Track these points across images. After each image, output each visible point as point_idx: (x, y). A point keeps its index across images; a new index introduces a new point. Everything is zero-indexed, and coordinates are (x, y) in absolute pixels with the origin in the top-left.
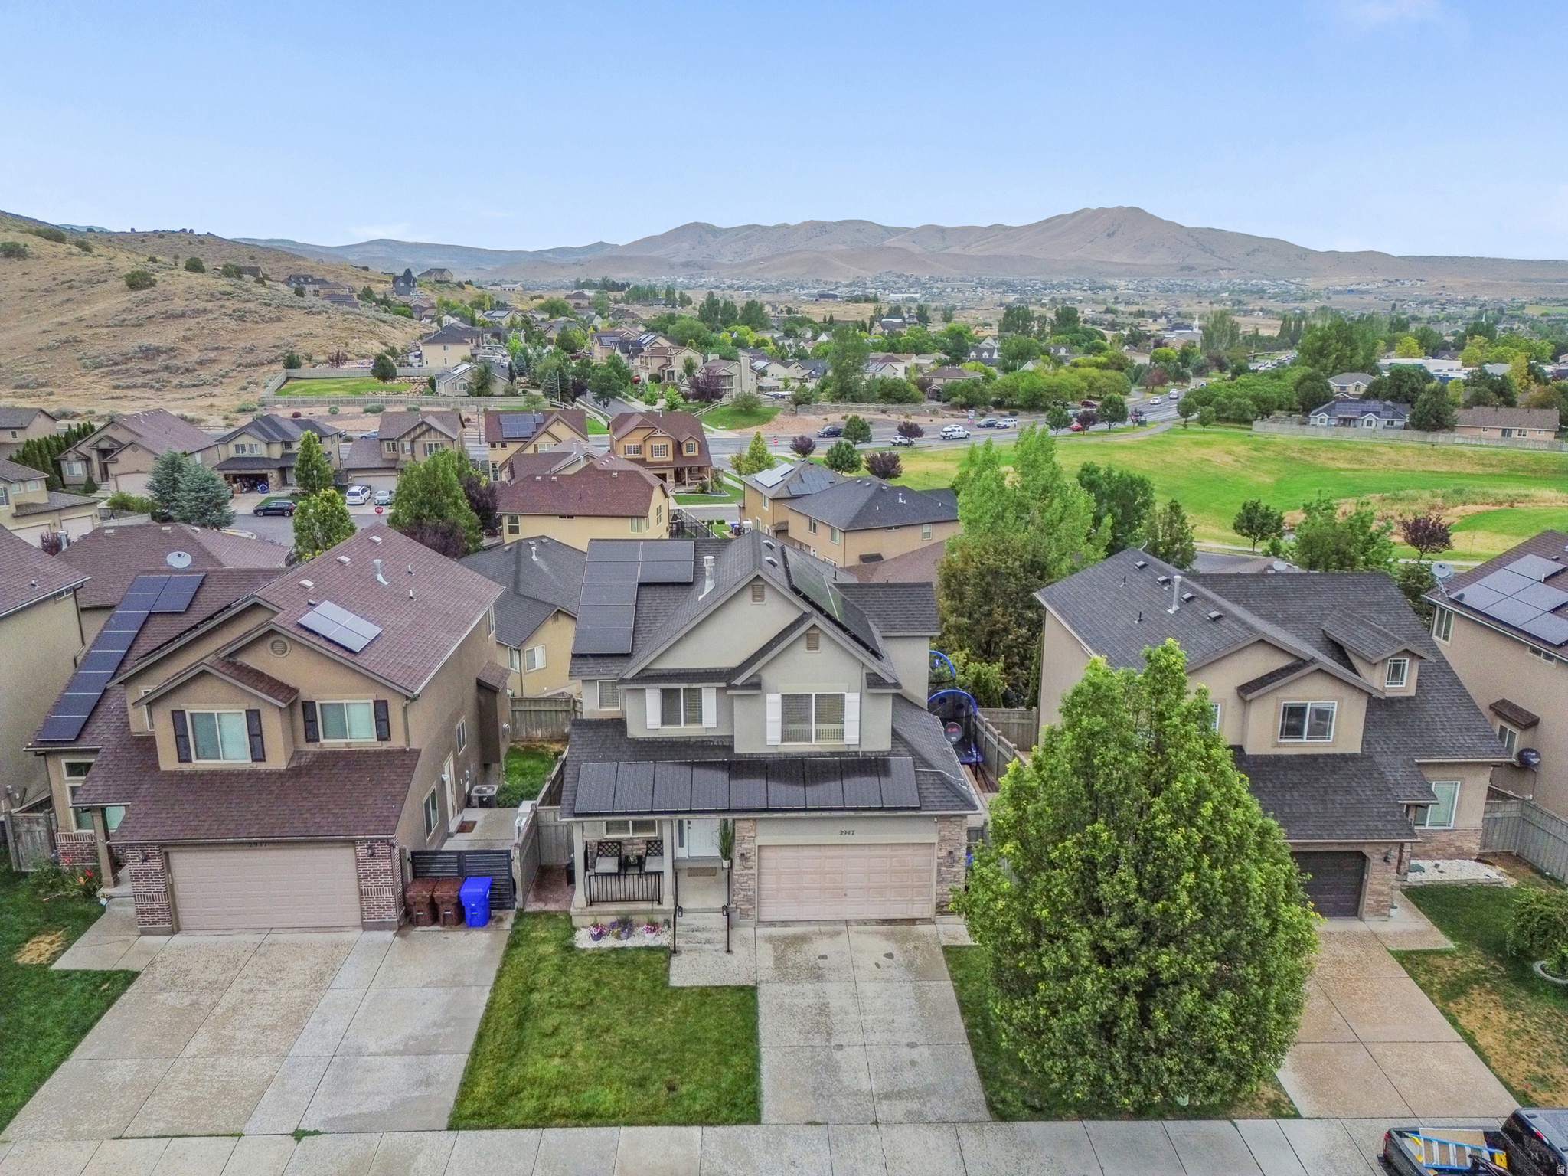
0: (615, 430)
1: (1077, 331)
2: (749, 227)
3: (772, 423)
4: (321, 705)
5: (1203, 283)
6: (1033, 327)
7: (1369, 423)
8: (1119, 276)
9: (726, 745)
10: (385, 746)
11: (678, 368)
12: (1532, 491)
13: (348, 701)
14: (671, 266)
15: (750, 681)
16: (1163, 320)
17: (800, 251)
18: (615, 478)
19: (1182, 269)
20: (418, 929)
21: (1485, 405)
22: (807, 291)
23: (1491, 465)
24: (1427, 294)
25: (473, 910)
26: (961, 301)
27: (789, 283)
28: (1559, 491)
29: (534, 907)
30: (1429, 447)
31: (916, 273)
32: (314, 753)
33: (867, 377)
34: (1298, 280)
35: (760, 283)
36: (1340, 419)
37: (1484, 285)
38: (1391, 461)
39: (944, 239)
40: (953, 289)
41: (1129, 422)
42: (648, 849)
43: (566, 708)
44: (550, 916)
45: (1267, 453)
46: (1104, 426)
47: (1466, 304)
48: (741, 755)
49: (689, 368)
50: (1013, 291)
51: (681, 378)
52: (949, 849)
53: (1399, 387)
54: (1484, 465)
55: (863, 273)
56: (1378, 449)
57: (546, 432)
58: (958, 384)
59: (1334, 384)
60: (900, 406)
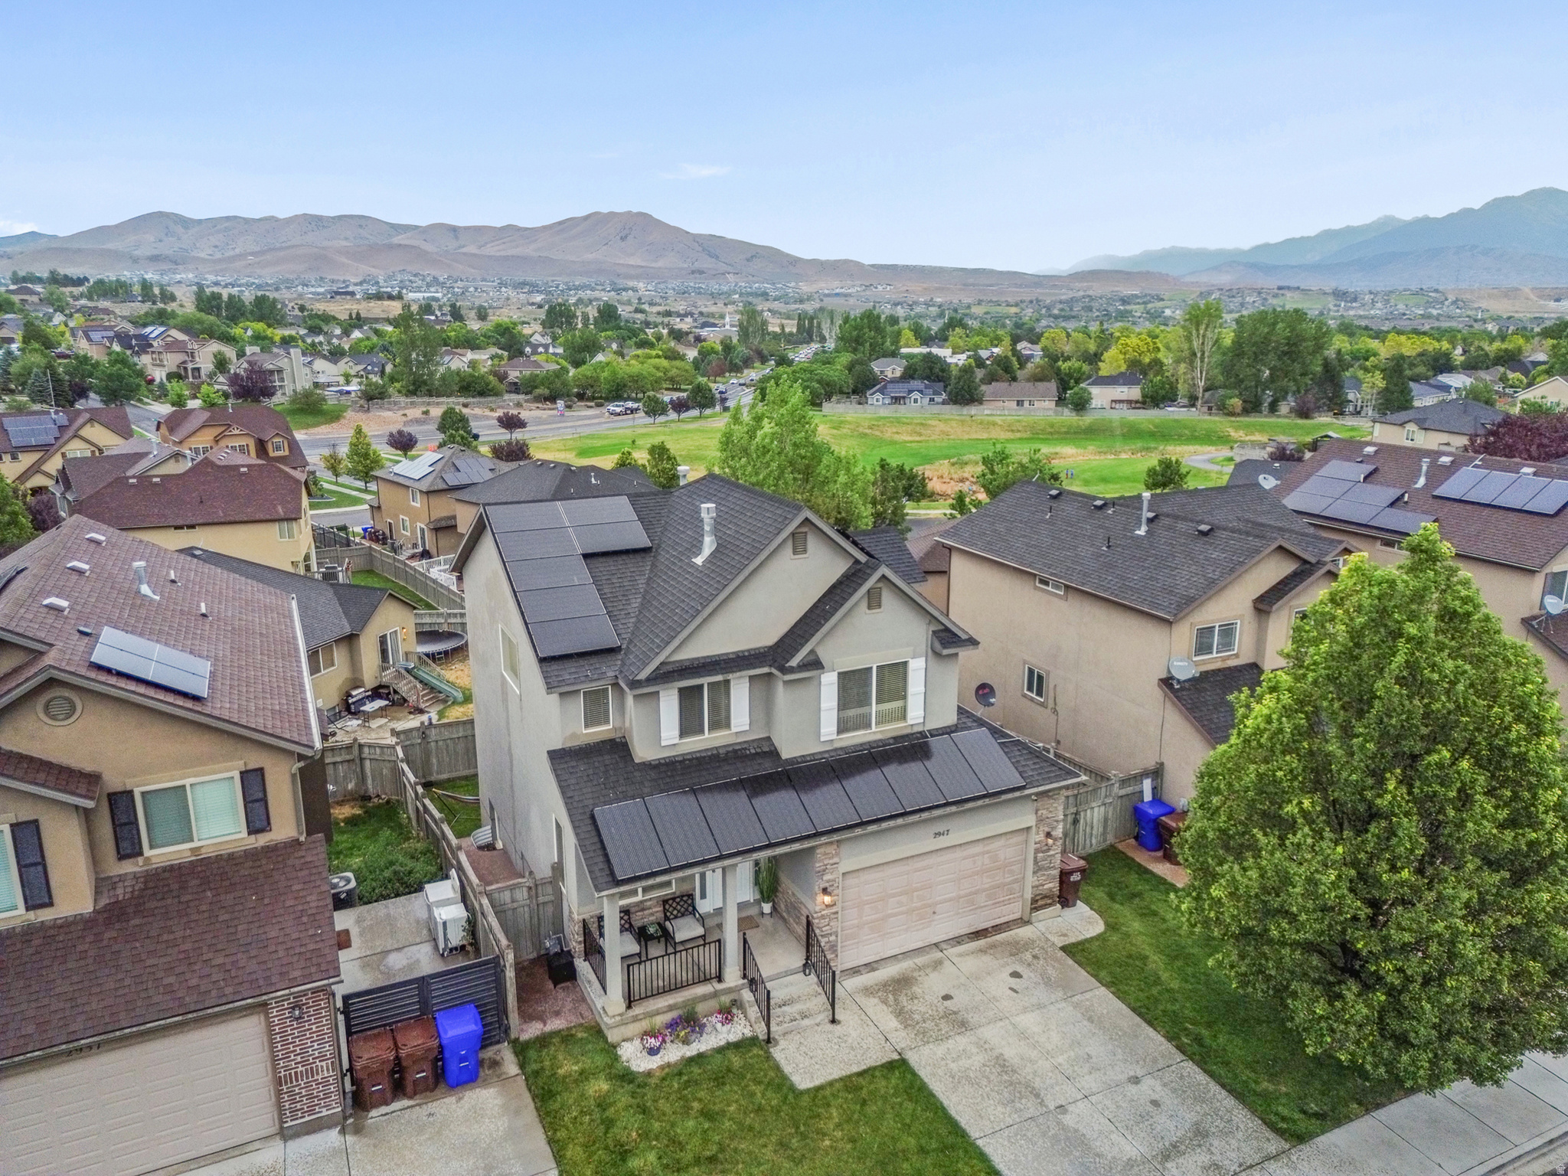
0: (171, 430)
1: (620, 328)
2: (228, 218)
3: (343, 421)
4: (143, 794)
5: (714, 287)
6: (577, 324)
7: (916, 401)
8: (638, 278)
9: (767, 751)
10: (262, 840)
11: (206, 364)
12: (1058, 449)
13: (193, 780)
14: (136, 260)
15: (805, 661)
16: (689, 320)
17: (297, 246)
18: (244, 474)
19: (693, 272)
20: (374, 1113)
21: (997, 381)
22: (313, 290)
23: (1019, 431)
24: (899, 297)
25: (463, 1059)
26: (486, 301)
27: (287, 280)
28: (1077, 447)
29: (533, 1030)
30: (968, 418)
31: (434, 273)
32: (135, 876)
33: (442, 369)
34: (793, 284)
35: (252, 280)
36: (892, 398)
37: (937, 289)
38: (943, 432)
39: (457, 238)
40: (476, 289)
41: (718, 408)
42: (665, 911)
43: (348, 757)
44: (566, 1037)
45: (845, 431)
46: (695, 412)
47: (927, 305)
48: (791, 761)
49: (221, 364)
50: (538, 291)
51: (211, 376)
52: (1047, 829)
53: (931, 369)
54: (1012, 431)
55: (374, 271)
56: (930, 422)
57: (76, 436)
58: (537, 375)
59: (876, 367)
60: (482, 400)
